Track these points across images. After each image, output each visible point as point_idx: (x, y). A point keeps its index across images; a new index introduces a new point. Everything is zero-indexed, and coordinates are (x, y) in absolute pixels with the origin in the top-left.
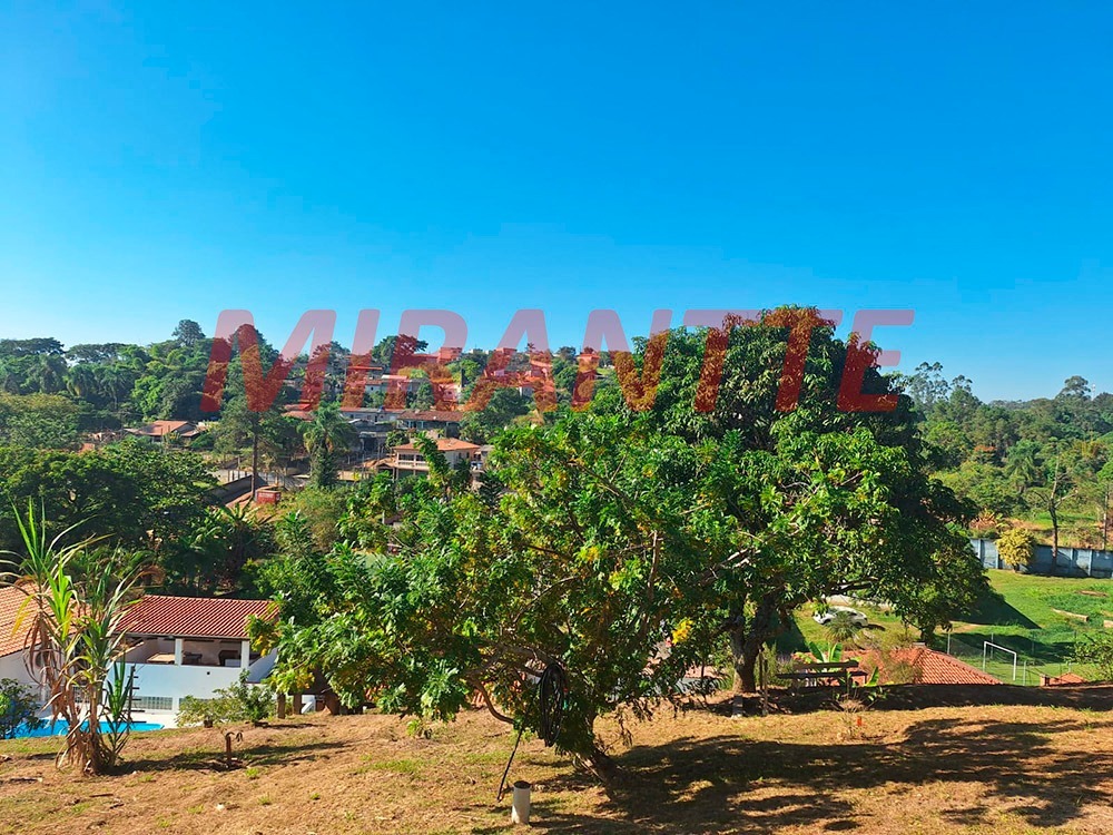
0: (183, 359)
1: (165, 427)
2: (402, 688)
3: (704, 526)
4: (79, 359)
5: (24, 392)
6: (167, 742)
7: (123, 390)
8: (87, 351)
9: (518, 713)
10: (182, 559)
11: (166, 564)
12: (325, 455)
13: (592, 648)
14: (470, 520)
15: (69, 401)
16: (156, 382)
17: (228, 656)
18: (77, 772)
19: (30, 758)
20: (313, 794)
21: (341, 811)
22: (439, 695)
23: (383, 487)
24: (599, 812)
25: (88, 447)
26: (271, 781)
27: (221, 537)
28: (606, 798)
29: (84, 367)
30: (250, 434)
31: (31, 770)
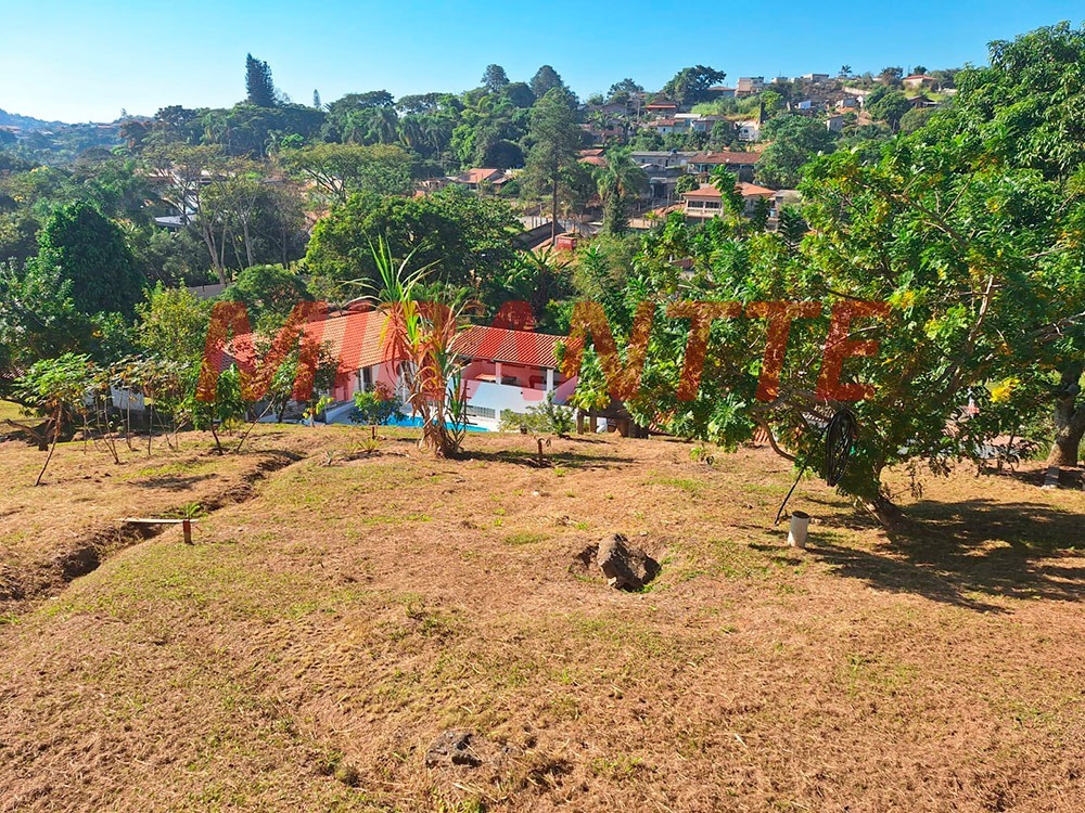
0: (491, 106)
1: (479, 175)
2: (690, 415)
3: (1058, 272)
4: (407, 110)
5: (367, 143)
6: (493, 441)
7: (444, 139)
8: (413, 102)
9: (801, 452)
10: (497, 295)
11: (485, 300)
12: (616, 202)
13: (889, 400)
14: (767, 261)
15: (402, 151)
16: (469, 130)
17: (536, 381)
18: (432, 453)
19: (399, 440)
20: (608, 494)
21: (631, 511)
22: (725, 425)
23: (677, 226)
24: (878, 551)
25: (420, 193)
26: (574, 480)
27: (528, 279)
28: (886, 540)
29: (411, 117)
30: (550, 181)
31: (400, 448)
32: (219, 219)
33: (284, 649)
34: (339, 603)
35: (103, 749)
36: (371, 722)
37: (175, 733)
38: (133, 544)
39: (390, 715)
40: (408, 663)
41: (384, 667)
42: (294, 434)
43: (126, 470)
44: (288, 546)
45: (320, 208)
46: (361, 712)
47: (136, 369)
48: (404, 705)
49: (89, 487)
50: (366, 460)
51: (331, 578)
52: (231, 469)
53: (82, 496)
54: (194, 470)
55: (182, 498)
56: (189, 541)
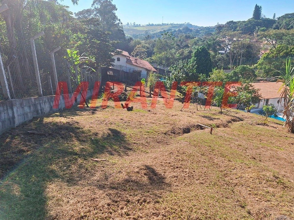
18: (287, 130)
19: (275, 123)
31: (275, 126)
32: (235, 52)
33: (233, 169)
34: (250, 164)
35: (189, 173)
36: (257, 200)
37: (204, 178)
38: (198, 130)
39: (263, 201)
40: (271, 189)
41: (262, 187)
42: (241, 113)
43: (199, 112)
44: (237, 143)
45: (266, 49)
46: (254, 196)
47: (207, 88)
48: (269, 201)
49: (191, 114)
50: (263, 126)
51: (248, 156)
52: (224, 119)
53: (189, 116)
54: (214, 116)
55: (211, 122)
56: (211, 133)
